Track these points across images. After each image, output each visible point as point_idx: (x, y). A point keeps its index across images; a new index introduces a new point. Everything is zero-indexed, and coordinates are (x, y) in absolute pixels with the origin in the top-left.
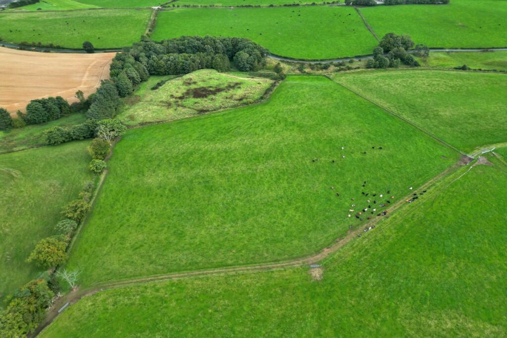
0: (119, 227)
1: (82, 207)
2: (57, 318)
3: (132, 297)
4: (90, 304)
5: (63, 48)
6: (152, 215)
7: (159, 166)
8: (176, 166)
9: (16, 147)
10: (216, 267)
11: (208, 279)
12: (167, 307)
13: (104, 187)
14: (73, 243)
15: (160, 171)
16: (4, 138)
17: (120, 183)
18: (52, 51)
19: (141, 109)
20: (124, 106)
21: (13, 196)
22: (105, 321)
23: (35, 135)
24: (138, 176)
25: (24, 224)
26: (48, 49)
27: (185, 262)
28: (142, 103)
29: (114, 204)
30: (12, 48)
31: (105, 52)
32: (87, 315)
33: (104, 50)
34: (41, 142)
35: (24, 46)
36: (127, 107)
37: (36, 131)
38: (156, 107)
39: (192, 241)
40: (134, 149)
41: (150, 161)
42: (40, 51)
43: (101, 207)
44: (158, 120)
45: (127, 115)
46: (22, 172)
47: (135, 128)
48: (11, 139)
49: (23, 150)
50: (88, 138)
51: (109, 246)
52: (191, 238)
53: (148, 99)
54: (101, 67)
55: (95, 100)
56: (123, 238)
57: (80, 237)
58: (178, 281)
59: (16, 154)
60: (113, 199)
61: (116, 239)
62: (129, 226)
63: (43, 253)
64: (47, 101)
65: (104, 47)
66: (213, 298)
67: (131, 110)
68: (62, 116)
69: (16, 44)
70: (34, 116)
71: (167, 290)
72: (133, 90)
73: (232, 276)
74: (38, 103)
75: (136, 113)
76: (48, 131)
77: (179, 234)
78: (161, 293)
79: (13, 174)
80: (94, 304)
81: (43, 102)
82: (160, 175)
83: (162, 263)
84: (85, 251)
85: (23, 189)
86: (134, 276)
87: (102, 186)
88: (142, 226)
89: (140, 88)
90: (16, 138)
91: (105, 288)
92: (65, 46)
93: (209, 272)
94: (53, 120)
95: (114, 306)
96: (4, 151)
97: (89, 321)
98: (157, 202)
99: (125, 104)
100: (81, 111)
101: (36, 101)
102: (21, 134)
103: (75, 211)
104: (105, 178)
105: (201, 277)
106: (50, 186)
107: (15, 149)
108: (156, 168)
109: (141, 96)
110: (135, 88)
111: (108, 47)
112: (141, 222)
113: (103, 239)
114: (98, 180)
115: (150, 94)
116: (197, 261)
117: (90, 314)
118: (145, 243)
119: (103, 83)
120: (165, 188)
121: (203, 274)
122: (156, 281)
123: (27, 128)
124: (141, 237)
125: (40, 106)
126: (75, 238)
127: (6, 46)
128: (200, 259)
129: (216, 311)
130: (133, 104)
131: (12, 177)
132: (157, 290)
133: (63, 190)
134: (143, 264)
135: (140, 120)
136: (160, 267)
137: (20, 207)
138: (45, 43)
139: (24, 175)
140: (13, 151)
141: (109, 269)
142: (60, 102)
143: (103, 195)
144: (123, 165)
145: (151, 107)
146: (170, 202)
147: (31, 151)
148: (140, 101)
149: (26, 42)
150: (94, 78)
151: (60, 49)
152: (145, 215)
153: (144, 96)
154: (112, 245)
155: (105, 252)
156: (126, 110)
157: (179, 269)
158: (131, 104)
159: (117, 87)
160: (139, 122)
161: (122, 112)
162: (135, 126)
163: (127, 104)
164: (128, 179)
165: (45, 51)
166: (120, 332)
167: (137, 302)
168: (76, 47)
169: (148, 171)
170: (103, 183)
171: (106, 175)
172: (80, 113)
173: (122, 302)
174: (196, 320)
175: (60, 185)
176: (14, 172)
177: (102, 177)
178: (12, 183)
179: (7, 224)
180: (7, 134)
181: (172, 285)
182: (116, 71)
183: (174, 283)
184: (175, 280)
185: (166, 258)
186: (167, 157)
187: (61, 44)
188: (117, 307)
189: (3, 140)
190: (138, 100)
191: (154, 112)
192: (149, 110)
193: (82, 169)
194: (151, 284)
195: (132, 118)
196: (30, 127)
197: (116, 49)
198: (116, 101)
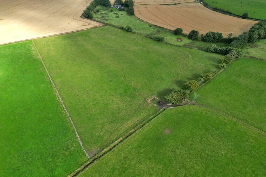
0: (219, 91)
1: (210, 77)
2: (185, 106)
3: (213, 115)
4: (197, 108)
5: (232, 14)
6: (235, 94)
7: (250, 77)
8: (259, 81)
9: (194, 47)
10: (256, 127)
11: (249, 129)
12: (226, 126)
13: (220, 75)
14: (199, 88)
15: (249, 80)
16: (191, 43)
17: (228, 76)
18: (226, 14)
19: (255, 51)
20: (246, 46)
21: (186, 63)
22: (200, 116)
23: (202, 46)
24: (237, 77)
25: (186, 73)
26: (225, 13)
27: (242, 117)
28: (257, 48)
29: (221, 83)
30: (210, 9)
31: (252, 20)
32: (195, 111)
33: (252, 19)
34: (203, 49)
35: (216, 9)
36: (248, 47)
37: (203, 44)
38: (263, 52)
39: (249, 113)
40: (242, 66)
41: (246, 74)
42: (221, 13)
43: (215, 81)
44: (261, 59)
45: (246, 51)
46: (192, 56)
47: (247, 58)
48: (193, 44)
49: (196, 49)
50: (223, 54)
51: (212, 95)
52: (250, 111)
53: (262, 47)
54: (246, 26)
55: (237, 39)
56: (218, 95)
57: (202, 87)
58: (235, 121)
59: (192, 50)
60: (221, 80)
61: (215, 95)
62: (223, 93)
63: (191, 84)
64: (216, 34)
65: (252, 17)
66: (248, 136)
67: (249, 49)
68: (217, 42)
69: (213, 7)
70: (207, 38)
71: (229, 121)
72: (256, 41)
73: (263, 135)
74: (212, 33)
75: (251, 52)
76: (210, 45)
77: (245, 107)
78: (226, 121)
79: (189, 56)
80: (199, 109)
81: (214, 34)
82: (248, 81)
83: (231, 112)
84: (202, 92)
85: (190, 62)
86: (217, 109)
87: (219, 74)
88: (229, 96)
89: (260, 41)
90: (195, 44)
91: (205, 107)
92: (233, 13)
93: (252, 127)
94: (212, 42)
95: (205, 113)
96: (189, 47)
97: (194, 113)
98: (241, 91)
99: (248, 46)
100: (226, 43)
101: (212, 32)
102: (197, 43)
103: (206, 77)
104: (222, 72)
105: (247, 126)
106: (200, 65)
107: (193, 48)
108: (248, 77)
109: (258, 45)
110: (257, 41)
111: (255, 18)
112: (229, 94)
113: (210, 92)
114: (219, 71)
115: (264, 45)
116: (248, 120)
117: (196, 111)
118: (227, 102)
119: (244, 33)
120: (248, 87)
121: (248, 126)
122: (226, 116)
123: (200, 42)
124: (226, 99)
125: (212, 34)
126: (200, 86)
127: (208, 8)
128: (250, 120)
129: (247, 141)
130: (252, 47)
131: (188, 57)
132: (225, 119)
133: (204, 69)
134: (222, 108)
135: (252, 55)
136: (229, 113)
137: (187, 68)
138: (225, 9)
139: (192, 58)
140: (192, 49)
141: (208, 102)
142: (220, 35)
143: (218, 77)
144: (233, 70)
145: (261, 51)
146: (247, 93)
147: (198, 51)
148: (256, 47)
149: (217, 8)
150: (240, 30)
151: (230, 14)
152: (233, 93)
153: (260, 45)
154: (213, 96)
155: (209, 96)
156: (247, 49)
157: (238, 118)
158: (251, 47)
159: (250, 37)
160: (250, 56)
161: (244, 49)
162: (248, 57)
163: (249, 46)
164: (232, 76)
165: (223, 13)
166: (204, 122)
167: (215, 118)
168: (238, 15)
169: (243, 77)
170: (220, 73)
171: (223, 71)
172: (225, 43)
173: (209, 114)
174: (236, 138)
175: (204, 66)
176: (190, 56)
177: (221, 71)
178: (188, 59)
179: (181, 71)
180: (193, 42)
181: (232, 121)
182: (254, 29)
183: (233, 121)
184: (234, 120)
185: (234, 112)
186: (256, 75)
187: (232, 12)
188: (206, 115)
189: (190, 43)
190: (256, 46)
191: (261, 54)
192: (259, 52)
193: (214, 65)
194: (224, 116)
195: (248, 53)
196: (202, 42)
197: (259, 20)
198: (245, 43)
